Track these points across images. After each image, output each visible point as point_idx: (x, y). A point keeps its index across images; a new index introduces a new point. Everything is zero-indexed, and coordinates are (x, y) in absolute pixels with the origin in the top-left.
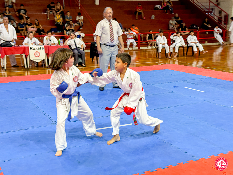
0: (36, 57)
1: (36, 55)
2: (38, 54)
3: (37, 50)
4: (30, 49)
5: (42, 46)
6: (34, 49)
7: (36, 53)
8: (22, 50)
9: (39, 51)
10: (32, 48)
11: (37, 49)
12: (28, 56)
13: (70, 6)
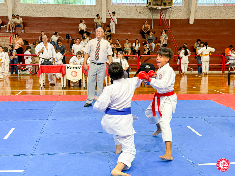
1: (73, 75)
2: (75, 74)
5: (80, 66)
7: (73, 73)
10: (70, 68)
11: (74, 68)
13: (159, 26)
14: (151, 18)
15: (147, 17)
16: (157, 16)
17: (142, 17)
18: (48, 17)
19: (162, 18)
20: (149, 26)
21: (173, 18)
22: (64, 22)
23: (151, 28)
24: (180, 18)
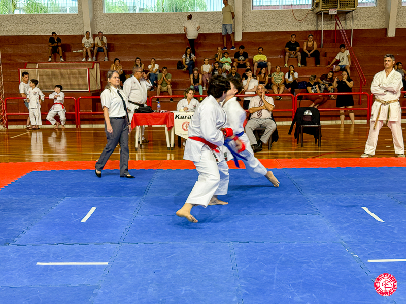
0: (184, 130)
1: (185, 128)
4: (176, 116)
6: (183, 117)
7: (185, 124)
8: (163, 119)
10: (180, 116)
11: (187, 117)
12: (173, 129)
13: (334, 42)
14: (320, 29)
16: (331, 26)
17: (303, 28)
18: (147, 33)
19: (338, 28)
20: (315, 43)
21: (359, 29)
22: (172, 41)
23: (319, 46)
24: (371, 28)
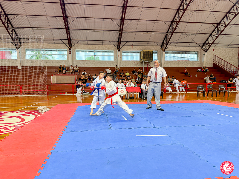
0: (121, 93)
2: (123, 92)
3: (122, 89)
5: (125, 87)
9: (123, 90)
13: (147, 70)
15: (140, 66)
20: (142, 70)
23: (143, 71)
